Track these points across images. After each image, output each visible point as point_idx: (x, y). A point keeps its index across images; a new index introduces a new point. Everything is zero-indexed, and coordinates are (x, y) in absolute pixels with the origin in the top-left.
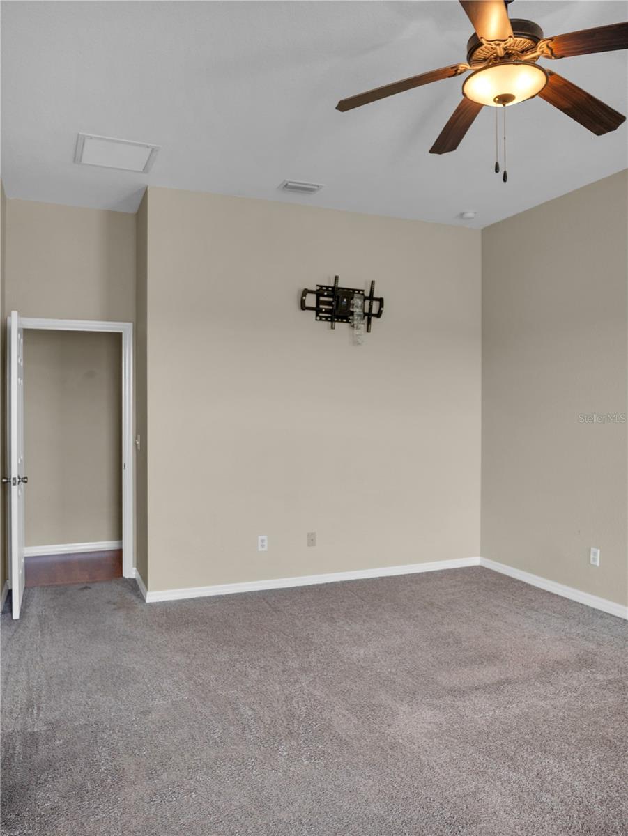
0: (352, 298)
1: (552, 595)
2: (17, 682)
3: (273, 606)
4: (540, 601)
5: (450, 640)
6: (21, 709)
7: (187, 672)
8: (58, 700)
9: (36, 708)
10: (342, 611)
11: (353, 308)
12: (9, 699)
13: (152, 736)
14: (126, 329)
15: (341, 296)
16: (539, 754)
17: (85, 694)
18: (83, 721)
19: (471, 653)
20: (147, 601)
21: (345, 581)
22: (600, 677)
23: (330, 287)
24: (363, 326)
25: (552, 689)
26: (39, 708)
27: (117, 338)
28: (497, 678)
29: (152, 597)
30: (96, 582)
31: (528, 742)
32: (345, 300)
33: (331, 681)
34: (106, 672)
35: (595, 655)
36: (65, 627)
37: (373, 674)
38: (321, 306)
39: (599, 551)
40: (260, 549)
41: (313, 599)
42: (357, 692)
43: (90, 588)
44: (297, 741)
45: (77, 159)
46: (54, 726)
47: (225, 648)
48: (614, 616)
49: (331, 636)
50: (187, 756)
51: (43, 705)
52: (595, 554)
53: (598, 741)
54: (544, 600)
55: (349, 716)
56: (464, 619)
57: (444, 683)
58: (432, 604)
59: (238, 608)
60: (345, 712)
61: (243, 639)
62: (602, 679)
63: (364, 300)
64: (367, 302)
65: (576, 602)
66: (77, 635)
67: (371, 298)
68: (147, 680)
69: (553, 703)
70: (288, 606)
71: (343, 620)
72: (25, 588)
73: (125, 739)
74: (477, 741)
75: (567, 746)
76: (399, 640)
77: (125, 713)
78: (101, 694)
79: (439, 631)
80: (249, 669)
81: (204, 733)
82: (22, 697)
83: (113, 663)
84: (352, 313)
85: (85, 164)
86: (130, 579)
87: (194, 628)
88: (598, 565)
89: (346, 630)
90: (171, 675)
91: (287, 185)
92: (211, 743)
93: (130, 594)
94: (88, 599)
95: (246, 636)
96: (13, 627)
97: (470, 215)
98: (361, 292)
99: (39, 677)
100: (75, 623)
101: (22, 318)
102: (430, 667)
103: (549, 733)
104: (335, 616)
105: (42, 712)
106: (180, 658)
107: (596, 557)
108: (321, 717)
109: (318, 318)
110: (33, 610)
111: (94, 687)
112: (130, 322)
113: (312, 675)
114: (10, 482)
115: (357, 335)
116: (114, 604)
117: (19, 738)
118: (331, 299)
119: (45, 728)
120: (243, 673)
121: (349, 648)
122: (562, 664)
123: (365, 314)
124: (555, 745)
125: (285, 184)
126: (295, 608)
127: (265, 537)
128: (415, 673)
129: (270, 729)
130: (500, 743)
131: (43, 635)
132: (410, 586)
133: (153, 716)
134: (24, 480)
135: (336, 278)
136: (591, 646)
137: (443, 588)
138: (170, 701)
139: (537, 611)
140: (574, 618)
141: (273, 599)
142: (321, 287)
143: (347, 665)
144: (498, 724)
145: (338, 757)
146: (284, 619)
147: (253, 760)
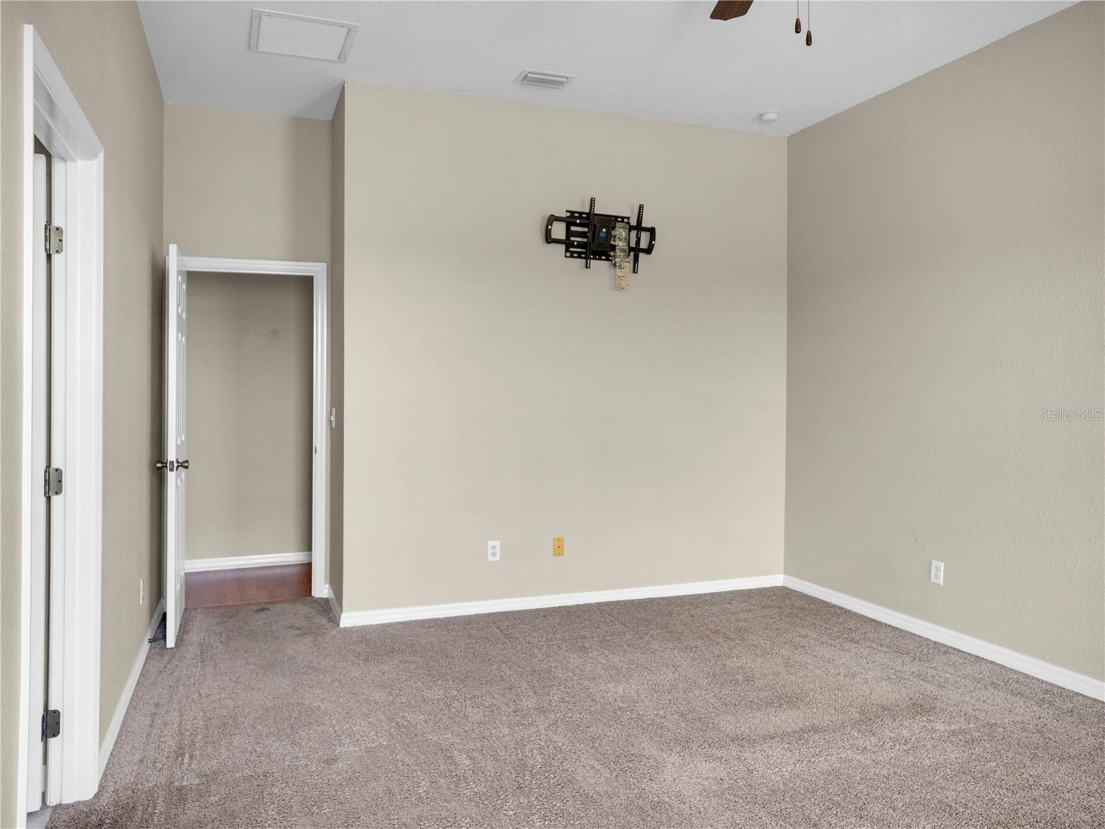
0: (614, 228)
1: (880, 623)
2: (166, 724)
3: (504, 632)
4: (864, 631)
5: (740, 677)
6: (168, 758)
7: (389, 712)
8: (217, 745)
9: (187, 756)
10: (596, 640)
11: (614, 241)
12: (154, 745)
13: (336, 791)
14: (318, 271)
15: (598, 226)
16: (853, 820)
17: (252, 738)
18: (247, 772)
19: (766, 694)
20: (342, 625)
21: (602, 603)
22: (940, 727)
23: (584, 213)
24: (628, 266)
25: (874, 740)
26: (191, 757)
27: (306, 283)
28: (801, 725)
29: (349, 619)
30: (278, 602)
31: (837, 805)
32: (604, 230)
33: (578, 725)
34: (282, 712)
35: (935, 699)
36: (233, 657)
37: (633, 716)
38: (572, 239)
39: (943, 564)
40: (490, 558)
41: (558, 624)
42: (611, 739)
43: (268, 610)
44: (528, 797)
45: (252, 44)
46: (209, 778)
47: (439, 683)
48: (962, 652)
49: (580, 669)
50: (380, 815)
51: (197, 753)
52: (938, 569)
53: (933, 805)
54: (868, 630)
55: (599, 767)
56: (758, 652)
57: (728, 729)
58: (717, 632)
59: (459, 633)
60: (595, 764)
61: (464, 672)
62: (943, 729)
63: (630, 231)
64: (634, 233)
65: (911, 634)
66: (248, 667)
67: (639, 227)
68: (334, 722)
69: (874, 758)
70: (524, 632)
71: (597, 650)
72: (185, 610)
73: (300, 794)
74: (770, 801)
75: (891, 811)
76: (670, 674)
77: (304, 762)
78: (274, 739)
79: (724, 665)
80: (470, 709)
81: (406, 787)
82: (171, 743)
83: (292, 701)
84: (613, 248)
85: (263, 52)
86: (320, 598)
87: (401, 659)
88: (942, 584)
89: (600, 663)
90: (366, 716)
91: (526, 77)
92: (414, 798)
93: (319, 617)
94: (265, 623)
95: (469, 669)
96: (166, 658)
97: (772, 116)
98: (626, 220)
99: (195, 718)
100: (246, 652)
101: (184, 258)
102: (711, 710)
103: (868, 795)
104: (587, 645)
105: (195, 762)
106: (379, 695)
107: (939, 572)
108: (561, 769)
109: (568, 254)
110: (194, 637)
111: (266, 730)
112: (324, 262)
113: (552, 716)
114: (166, 467)
115: (620, 277)
116: (298, 629)
117: (162, 793)
118: (586, 230)
119: (197, 781)
120: (462, 713)
121: (602, 684)
122: (889, 710)
123: (631, 249)
124: (875, 809)
125: (523, 75)
126: (535, 634)
127: (497, 543)
128: (689, 717)
129: (493, 782)
130: (799, 805)
131: (203, 667)
132: (689, 609)
133: (340, 765)
134: (184, 465)
135: (593, 201)
136: (930, 688)
137: (732, 613)
138: (363, 747)
139: (858, 644)
140: (907, 653)
141: (506, 623)
142: (573, 213)
143: (599, 705)
144: (798, 782)
145: (581, 818)
146: (519, 648)
147: (468, 820)
